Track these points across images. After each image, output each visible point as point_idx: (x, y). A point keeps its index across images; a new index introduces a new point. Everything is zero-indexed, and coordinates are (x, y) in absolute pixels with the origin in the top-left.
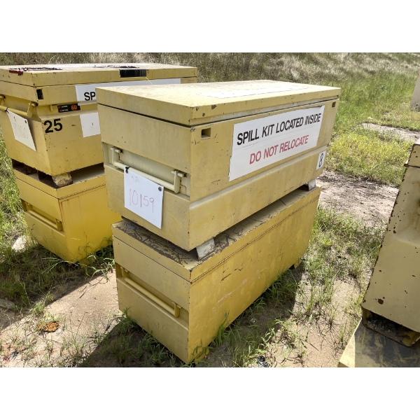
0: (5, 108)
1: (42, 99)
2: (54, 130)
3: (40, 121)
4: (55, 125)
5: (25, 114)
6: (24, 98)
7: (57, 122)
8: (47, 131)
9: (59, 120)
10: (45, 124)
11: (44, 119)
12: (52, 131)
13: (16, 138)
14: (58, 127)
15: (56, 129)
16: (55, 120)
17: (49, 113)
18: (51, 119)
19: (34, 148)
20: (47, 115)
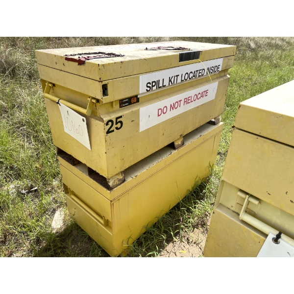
0: (57, 99)
1: (107, 95)
2: (115, 130)
3: (102, 120)
4: (117, 124)
5: (84, 111)
6: (83, 92)
7: (118, 120)
8: (108, 132)
9: (121, 117)
10: (107, 124)
11: (106, 119)
12: (113, 131)
13: (66, 130)
14: (119, 125)
15: (117, 128)
16: (117, 118)
17: (111, 110)
18: (113, 117)
19: (88, 146)
20: (108, 113)
